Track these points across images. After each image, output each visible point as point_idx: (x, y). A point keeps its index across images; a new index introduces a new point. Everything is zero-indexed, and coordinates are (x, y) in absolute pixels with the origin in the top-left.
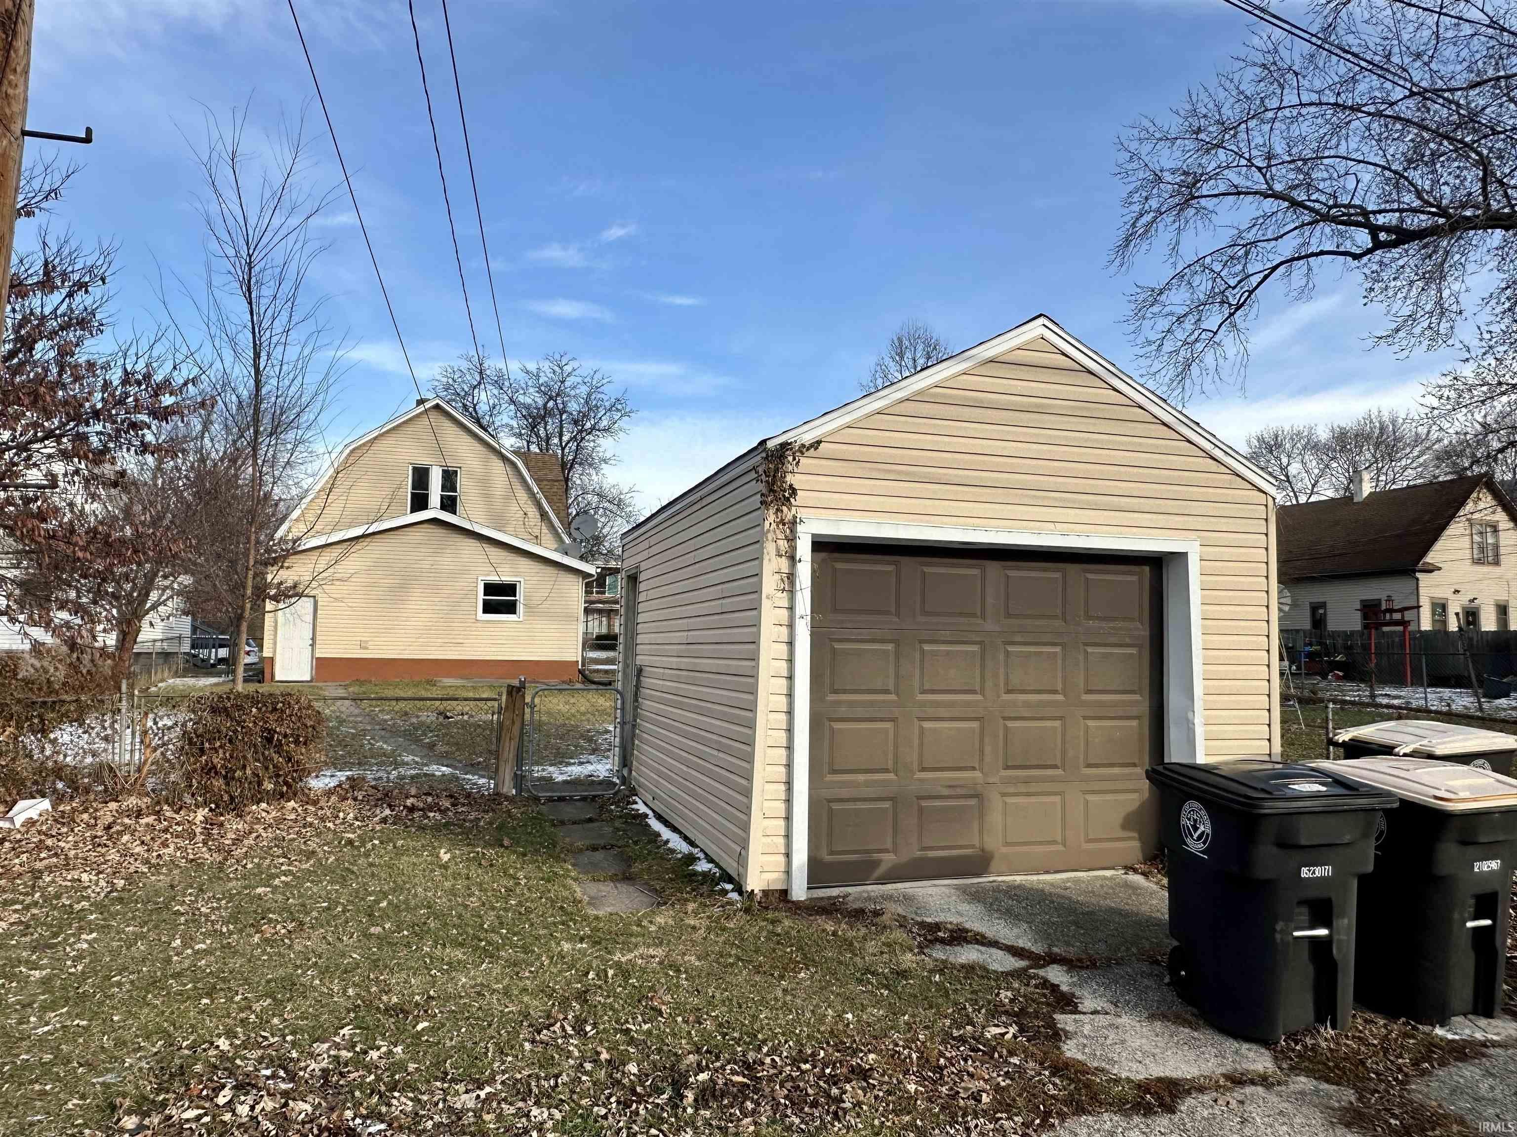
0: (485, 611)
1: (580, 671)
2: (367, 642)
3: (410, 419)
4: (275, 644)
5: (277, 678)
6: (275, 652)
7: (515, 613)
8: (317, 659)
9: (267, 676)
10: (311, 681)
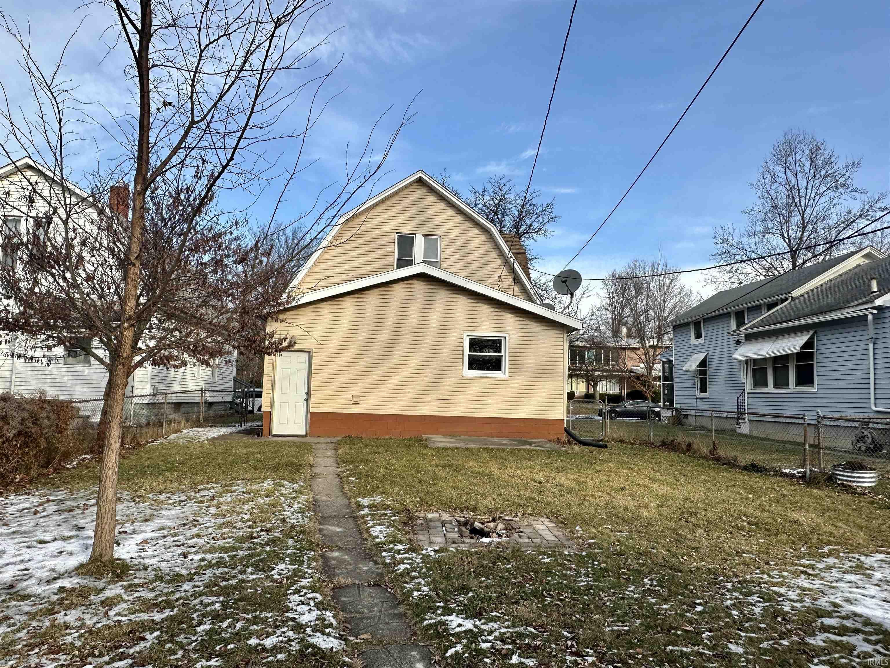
0: (471, 367)
1: (566, 430)
2: (358, 397)
3: (397, 193)
4: (273, 398)
5: (275, 432)
6: (272, 407)
7: (499, 369)
8: (312, 413)
9: (265, 431)
10: (305, 436)
